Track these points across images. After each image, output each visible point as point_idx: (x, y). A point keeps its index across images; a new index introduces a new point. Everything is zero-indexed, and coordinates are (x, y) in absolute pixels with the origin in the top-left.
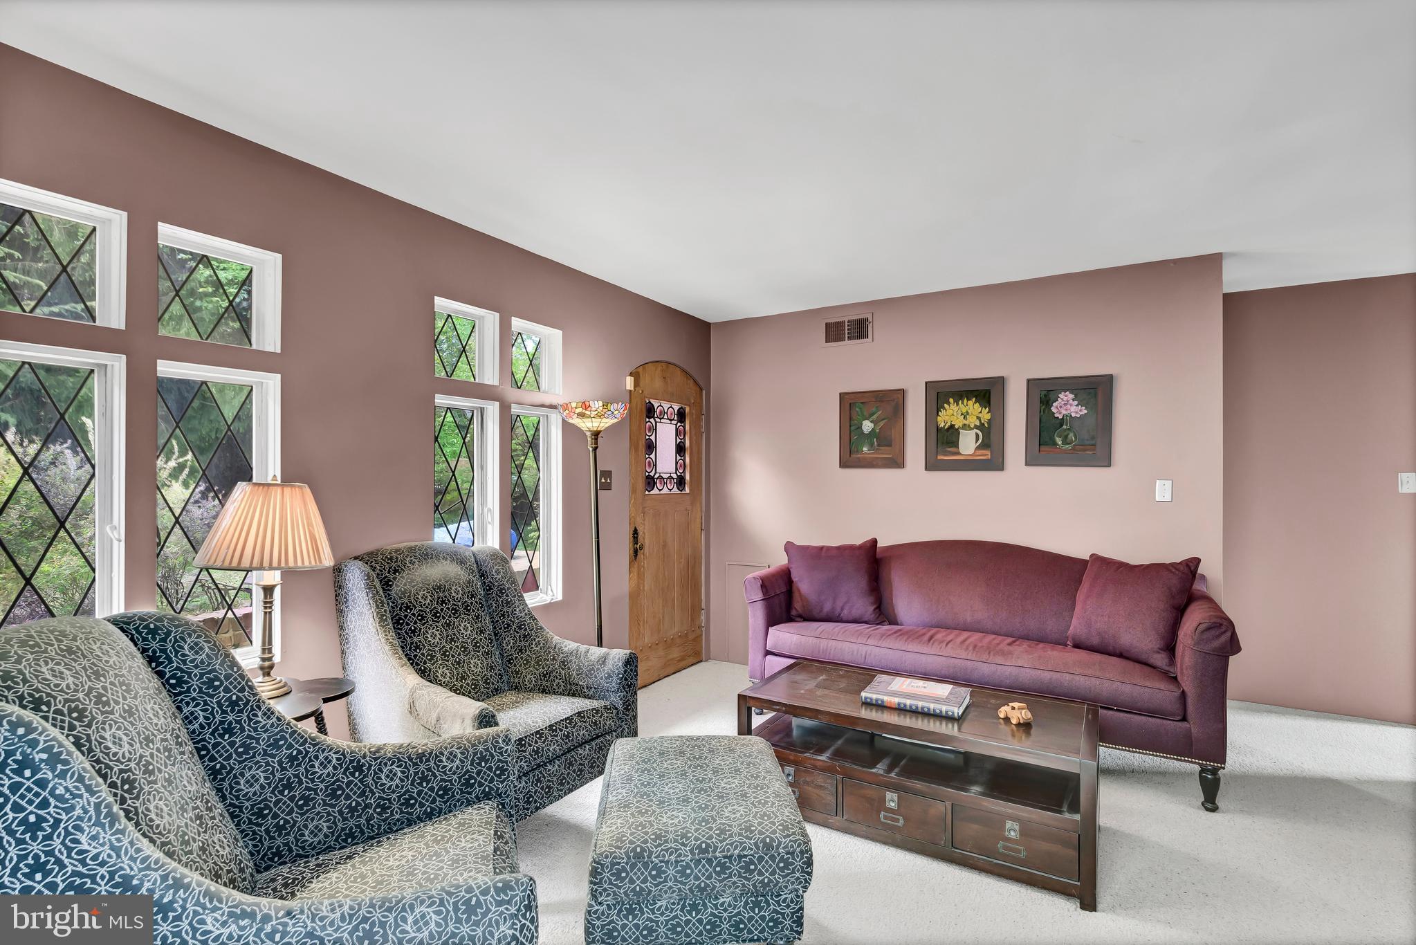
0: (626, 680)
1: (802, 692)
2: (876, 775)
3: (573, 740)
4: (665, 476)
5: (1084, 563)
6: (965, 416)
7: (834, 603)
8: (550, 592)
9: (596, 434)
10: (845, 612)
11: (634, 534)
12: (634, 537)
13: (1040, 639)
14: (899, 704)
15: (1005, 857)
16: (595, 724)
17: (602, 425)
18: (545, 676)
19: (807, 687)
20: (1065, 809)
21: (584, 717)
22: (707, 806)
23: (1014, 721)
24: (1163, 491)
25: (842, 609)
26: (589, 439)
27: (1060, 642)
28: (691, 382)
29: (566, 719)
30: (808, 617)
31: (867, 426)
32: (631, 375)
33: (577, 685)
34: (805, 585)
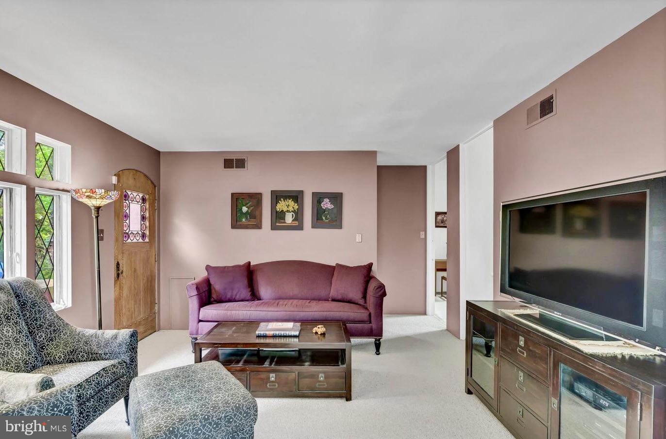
0: (131, 345)
1: (227, 336)
2: (266, 367)
3: (101, 385)
4: (135, 232)
5: (334, 268)
6: (288, 206)
7: (232, 292)
8: (62, 302)
9: (98, 208)
10: (238, 297)
11: (117, 265)
12: (117, 267)
13: (320, 299)
14: (273, 334)
15: (319, 389)
16: (114, 373)
17: (103, 203)
18: (71, 352)
19: (229, 334)
20: (340, 364)
21: (107, 371)
22: (202, 398)
23: (319, 333)
24: (358, 238)
25: (236, 295)
26: (93, 211)
27: (326, 300)
28: (150, 182)
29: (96, 374)
30: (220, 301)
31: (245, 209)
32: (115, 175)
33: (97, 354)
34: (218, 285)
